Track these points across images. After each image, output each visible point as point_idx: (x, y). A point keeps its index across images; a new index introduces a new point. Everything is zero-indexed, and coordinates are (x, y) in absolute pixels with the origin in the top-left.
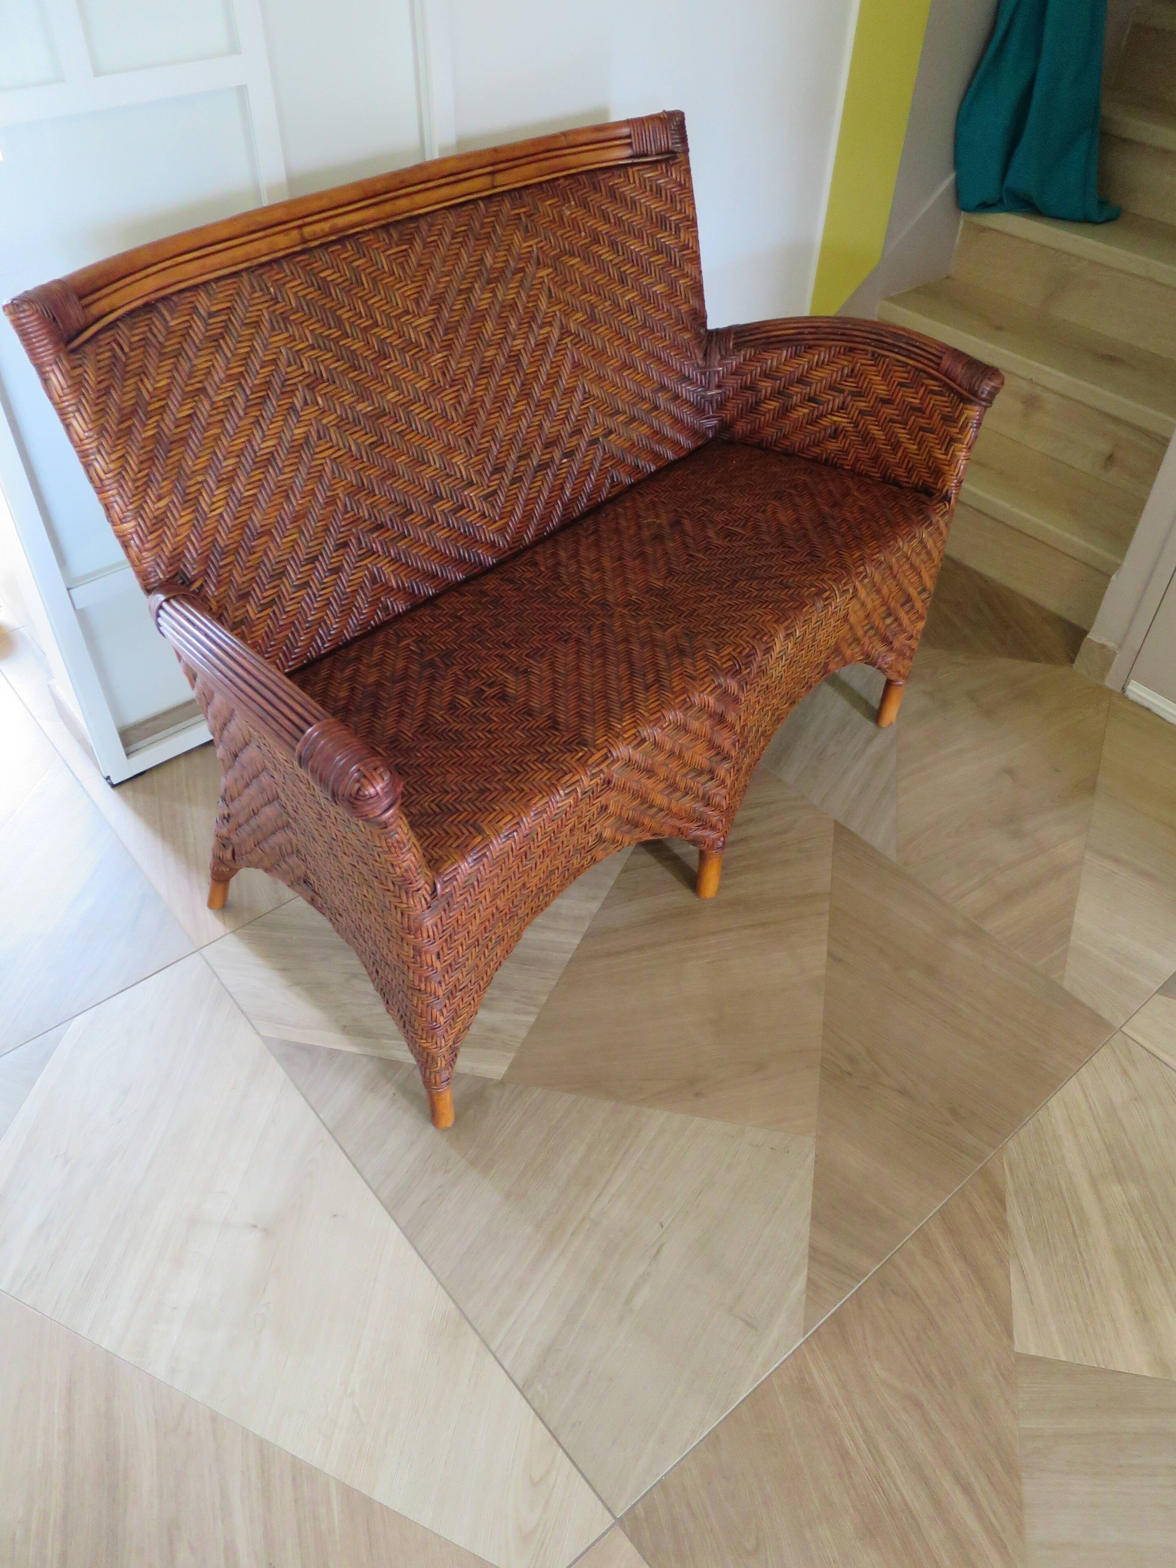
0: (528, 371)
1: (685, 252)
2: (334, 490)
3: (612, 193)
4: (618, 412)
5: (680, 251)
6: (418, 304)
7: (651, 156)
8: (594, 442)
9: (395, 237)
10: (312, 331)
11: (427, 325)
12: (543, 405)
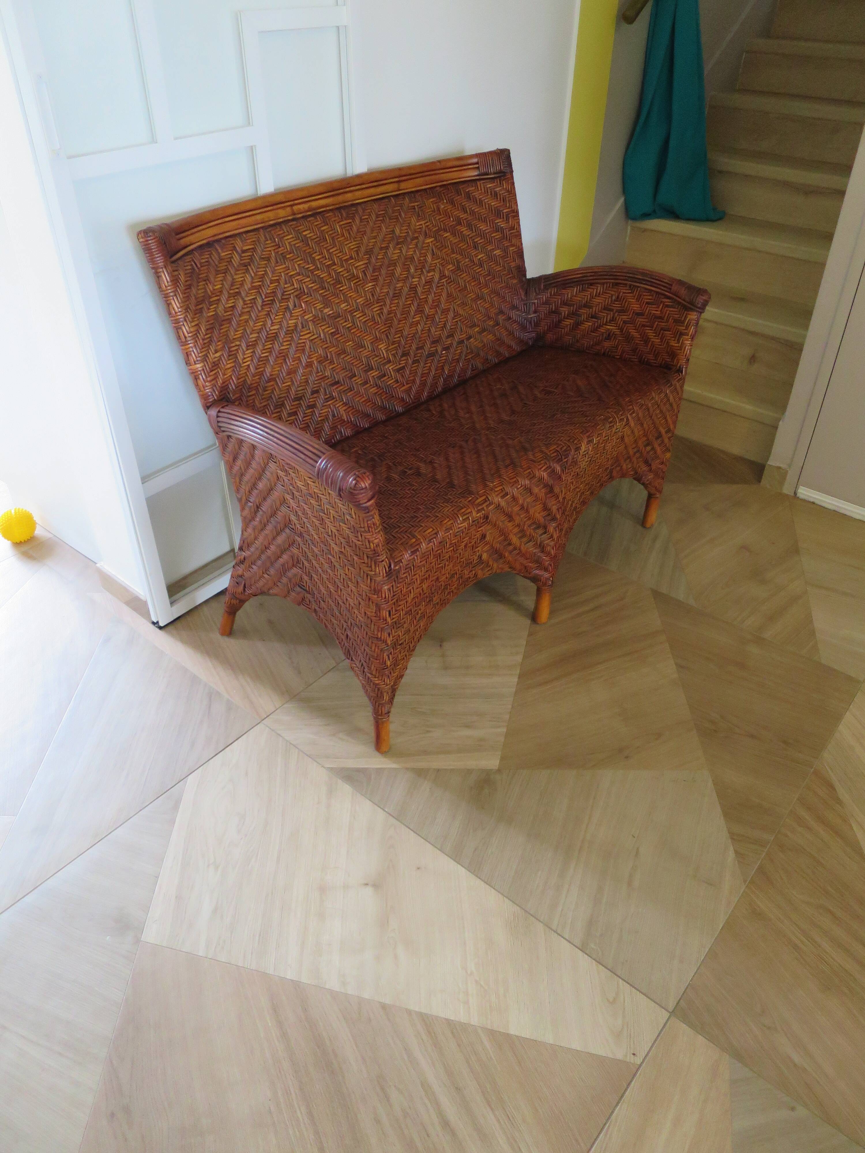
0: (421, 297)
1: (512, 231)
2: (311, 358)
3: (468, 196)
4: (474, 325)
5: (509, 231)
6: (358, 254)
7: (491, 174)
8: (461, 342)
9: (344, 215)
10: (299, 265)
11: (363, 266)
12: (431, 318)
